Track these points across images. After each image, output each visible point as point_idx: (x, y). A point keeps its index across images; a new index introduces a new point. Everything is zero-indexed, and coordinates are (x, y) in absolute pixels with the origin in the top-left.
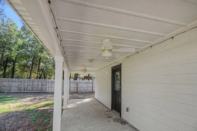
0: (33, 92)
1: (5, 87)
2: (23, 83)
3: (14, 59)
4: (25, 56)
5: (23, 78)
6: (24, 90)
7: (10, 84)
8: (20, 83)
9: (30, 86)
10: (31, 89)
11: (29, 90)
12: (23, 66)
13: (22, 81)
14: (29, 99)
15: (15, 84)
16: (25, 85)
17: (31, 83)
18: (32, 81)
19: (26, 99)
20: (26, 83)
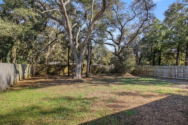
0: (186, 80)
1: (158, 72)
2: (173, 69)
3: (160, 49)
4: (169, 45)
5: (168, 65)
6: (175, 77)
7: (162, 70)
8: (170, 69)
9: (181, 73)
10: (182, 76)
11: (181, 77)
12: (167, 54)
13: (173, 68)
14: (184, 86)
15: (166, 70)
16: (175, 72)
17: (182, 70)
18: (183, 68)
19: (181, 86)
20: (176, 70)
